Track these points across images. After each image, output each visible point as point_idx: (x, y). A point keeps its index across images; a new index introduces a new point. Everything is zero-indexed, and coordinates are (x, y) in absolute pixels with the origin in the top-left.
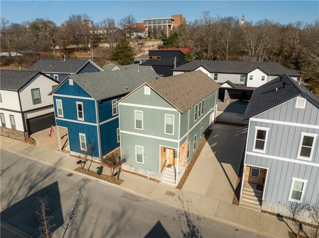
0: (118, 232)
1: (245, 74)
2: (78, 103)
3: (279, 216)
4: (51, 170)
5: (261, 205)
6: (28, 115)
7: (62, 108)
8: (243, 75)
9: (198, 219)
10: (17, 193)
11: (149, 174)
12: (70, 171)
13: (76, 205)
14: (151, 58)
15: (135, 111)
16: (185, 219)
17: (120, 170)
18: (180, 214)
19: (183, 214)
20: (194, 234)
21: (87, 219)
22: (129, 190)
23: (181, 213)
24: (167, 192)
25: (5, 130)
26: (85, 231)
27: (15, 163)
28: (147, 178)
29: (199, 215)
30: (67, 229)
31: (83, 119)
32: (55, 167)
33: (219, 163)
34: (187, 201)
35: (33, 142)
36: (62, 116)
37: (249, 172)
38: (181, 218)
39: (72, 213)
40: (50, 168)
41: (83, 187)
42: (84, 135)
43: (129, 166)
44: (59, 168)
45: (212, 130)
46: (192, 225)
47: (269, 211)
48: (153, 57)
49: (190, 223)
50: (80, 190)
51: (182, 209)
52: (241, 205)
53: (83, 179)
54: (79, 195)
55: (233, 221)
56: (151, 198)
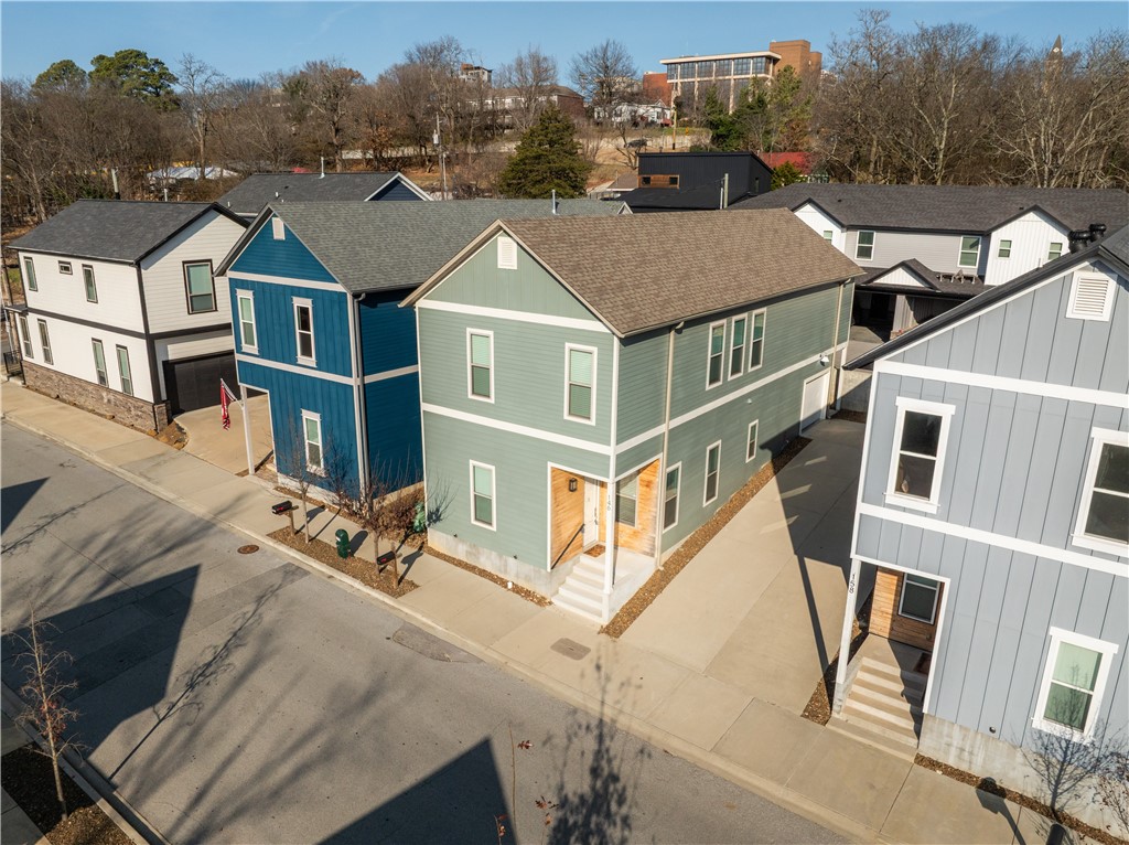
0: (328, 755)
1: (980, 236)
2: (298, 302)
3: (991, 792)
4: (196, 528)
5: (918, 733)
6: (170, 347)
7: (253, 322)
8: (972, 240)
9: (642, 752)
10: (64, 588)
11: (514, 571)
12: (253, 535)
13: (226, 646)
14: (647, 180)
15: (469, 330)
16: (590, 744)
17: (421, 548)
18: (580, 727)
19: (588, 728)
20: (602, 805)
21: (241, 695)
22: (424, 620)
23: (584, 724)
24: (561, 641)
25: (104, 394)
26: (220, 735)
27: (99, 497)
28: (506, 587)
29: (649, 738)
30: (164, 718)
31: (312, 361)
32: (214, 521)
33: (796, 557)
34: (622, 684)
35: (179, 439)
36: (254, 349)
37: (893, 597)
38: (575, 740)
39: (200, 672)
40: (197, 521)
41: (273, 592)
42: (316, 417)
43: (451, 538)
44: (223, 526)
45: (810, 441)
46: (606, 772)
47: (952, 761)
48: (652, 178)
49: (604, 763)
50: (260, 600)
51: (594, 708)
52: (838, 723)
53: (285, 566)
54: (248, 615)
55: (781, 781)
56: (491, 655)
